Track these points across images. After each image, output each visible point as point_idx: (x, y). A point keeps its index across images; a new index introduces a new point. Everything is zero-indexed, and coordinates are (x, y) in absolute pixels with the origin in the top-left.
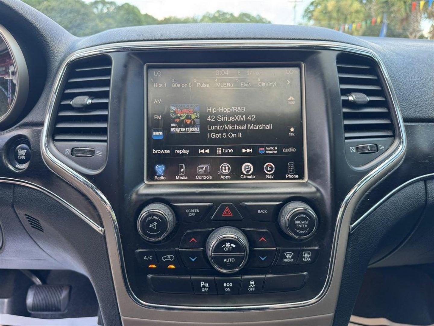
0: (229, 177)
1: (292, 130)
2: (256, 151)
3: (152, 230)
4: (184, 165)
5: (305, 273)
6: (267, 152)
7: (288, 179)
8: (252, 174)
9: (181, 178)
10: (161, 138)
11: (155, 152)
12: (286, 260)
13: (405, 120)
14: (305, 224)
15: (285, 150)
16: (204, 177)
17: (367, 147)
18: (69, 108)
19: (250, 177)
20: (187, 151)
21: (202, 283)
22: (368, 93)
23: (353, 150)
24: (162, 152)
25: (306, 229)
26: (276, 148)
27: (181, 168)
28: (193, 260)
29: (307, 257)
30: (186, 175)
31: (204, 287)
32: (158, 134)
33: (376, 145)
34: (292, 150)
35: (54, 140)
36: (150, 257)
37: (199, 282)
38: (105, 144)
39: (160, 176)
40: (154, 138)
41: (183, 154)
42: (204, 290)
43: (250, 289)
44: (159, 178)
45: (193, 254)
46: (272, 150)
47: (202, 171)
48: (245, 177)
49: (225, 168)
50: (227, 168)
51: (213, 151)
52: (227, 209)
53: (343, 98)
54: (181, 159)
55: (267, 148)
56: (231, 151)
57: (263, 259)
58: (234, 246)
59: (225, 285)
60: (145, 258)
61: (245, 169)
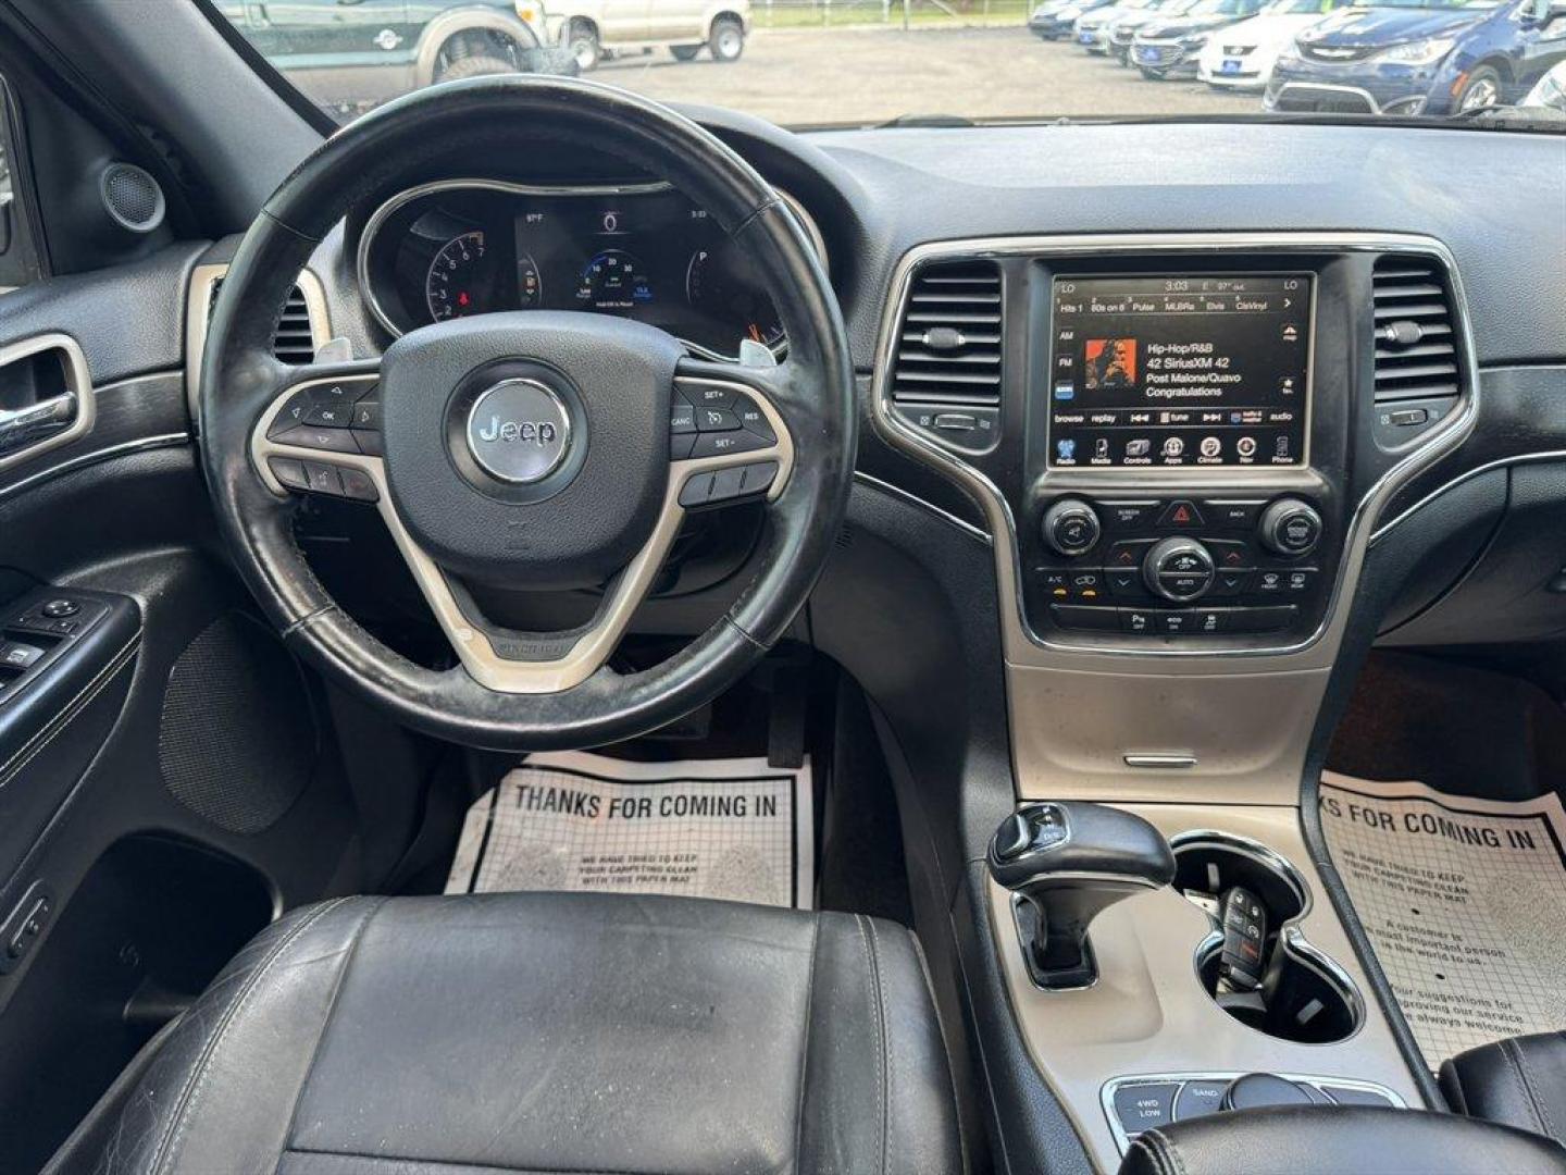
0: (1180, 461)
1: (1288, 383)
2: (1226, 420)
3: (1072, 538)
4: (1105, 442)
5: (1293, 606)
6: (1245, 420)
7: (1276, 464)
8: (1218, 456)
9: (1100, 462)
10: (1070, 397)
11: (1058, 419)
12: (1266, 586)
13: (1482, 364)
14: (1302, 532)
15: (1274, 417)
16: (1138, 461)
17: (1409, 416)
18: (918, 347)
19: (1214, 461)
20: (1111, 419)
21: (1135, 618)
22: (1422, 320)
23: (1385, 420)
24: (1070, 419)
25: (1304, 538)
26: (1260, 414)
27: (1101, 445)
28: (1124, 584)
29: (1298, 582)
30: (1107, 457)
31: (1138, 622)
32: (1064, 391)
33: (1426, 411)
34: (1286, 416)
35: (894, 399)
36: (1059, 579)
37: (1130, 614)
38: (997, 410)
39: (1065, 458)
40: (1059, 397)
41: (1105, 424)
42: (1137, 627)
43: (1207, 627)
44: (1063, 462)
45: (1125, 575)
46: (1252, 417)
47: (1134, 451)
48: (1205, 460)
49: (1174, 445)
50: (1177, 445)
51: (1155, 418)
52: (1182, 511)
53: (1379, 334)
54: (1102, 431)
55: (1245, 414)
56: (1185, 418)
57: (1230, 584)
58: (1194, 562)
59: (1170, 620)
60: (1051, 579)
61: (1207, 447)
